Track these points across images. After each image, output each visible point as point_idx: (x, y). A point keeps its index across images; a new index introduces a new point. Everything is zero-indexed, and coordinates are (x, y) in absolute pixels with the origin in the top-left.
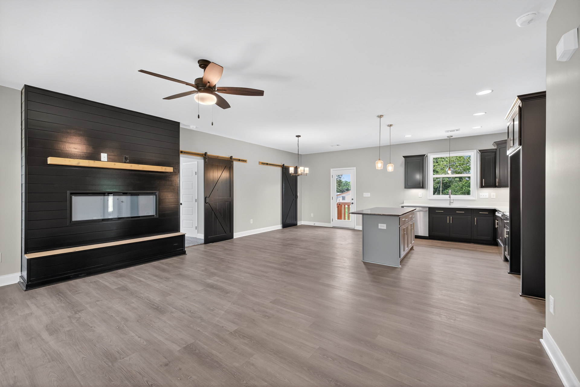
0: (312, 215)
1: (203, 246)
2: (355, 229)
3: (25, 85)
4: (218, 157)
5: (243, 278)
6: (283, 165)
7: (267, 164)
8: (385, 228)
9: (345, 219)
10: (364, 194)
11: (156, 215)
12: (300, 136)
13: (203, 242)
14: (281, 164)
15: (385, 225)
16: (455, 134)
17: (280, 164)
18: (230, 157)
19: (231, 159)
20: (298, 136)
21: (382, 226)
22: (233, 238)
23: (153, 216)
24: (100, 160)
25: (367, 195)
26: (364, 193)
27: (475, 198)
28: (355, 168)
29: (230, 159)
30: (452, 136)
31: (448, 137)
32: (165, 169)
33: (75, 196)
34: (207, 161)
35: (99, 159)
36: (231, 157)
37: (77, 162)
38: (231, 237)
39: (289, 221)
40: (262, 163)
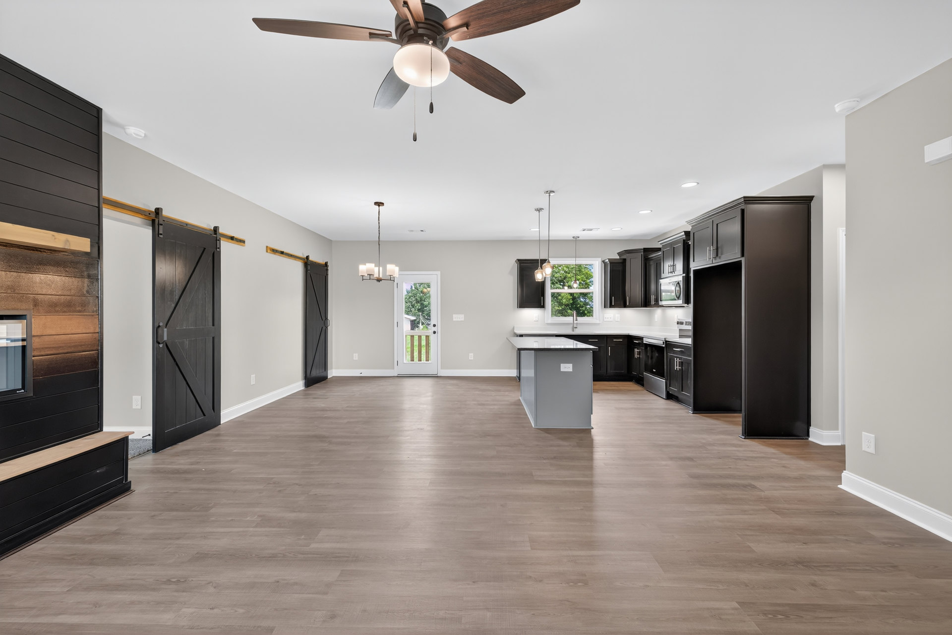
0: (356, 357)
1: (151, 457)
2: (438, 375)
6: (307, 257)
7: (282, 253)
8: (571, 370)
9: (420, 360)
10: (454, 317)
11: (23, 388)
12: (382, 204)
13: (150, 445)
14: (303, 254)
15: (571, 365)
16: (584, 235)
17: (300, 255)
18: (213, 228)
19: (215, 234)
20: (379, 204)
21: (567, 367)
22: (219, 423)
23: (14, 391)
25: (458, 318)
26: (454, 315)
27: (600, 321)
28: (439, 273)
29: (212, 233)
30: (579, 237)
31: (573, 237)
32: (66, 241)
34: (161, 231)
36: (216, 229)
38: (216, 422)
39: (315, 373)
40: (274, 251)
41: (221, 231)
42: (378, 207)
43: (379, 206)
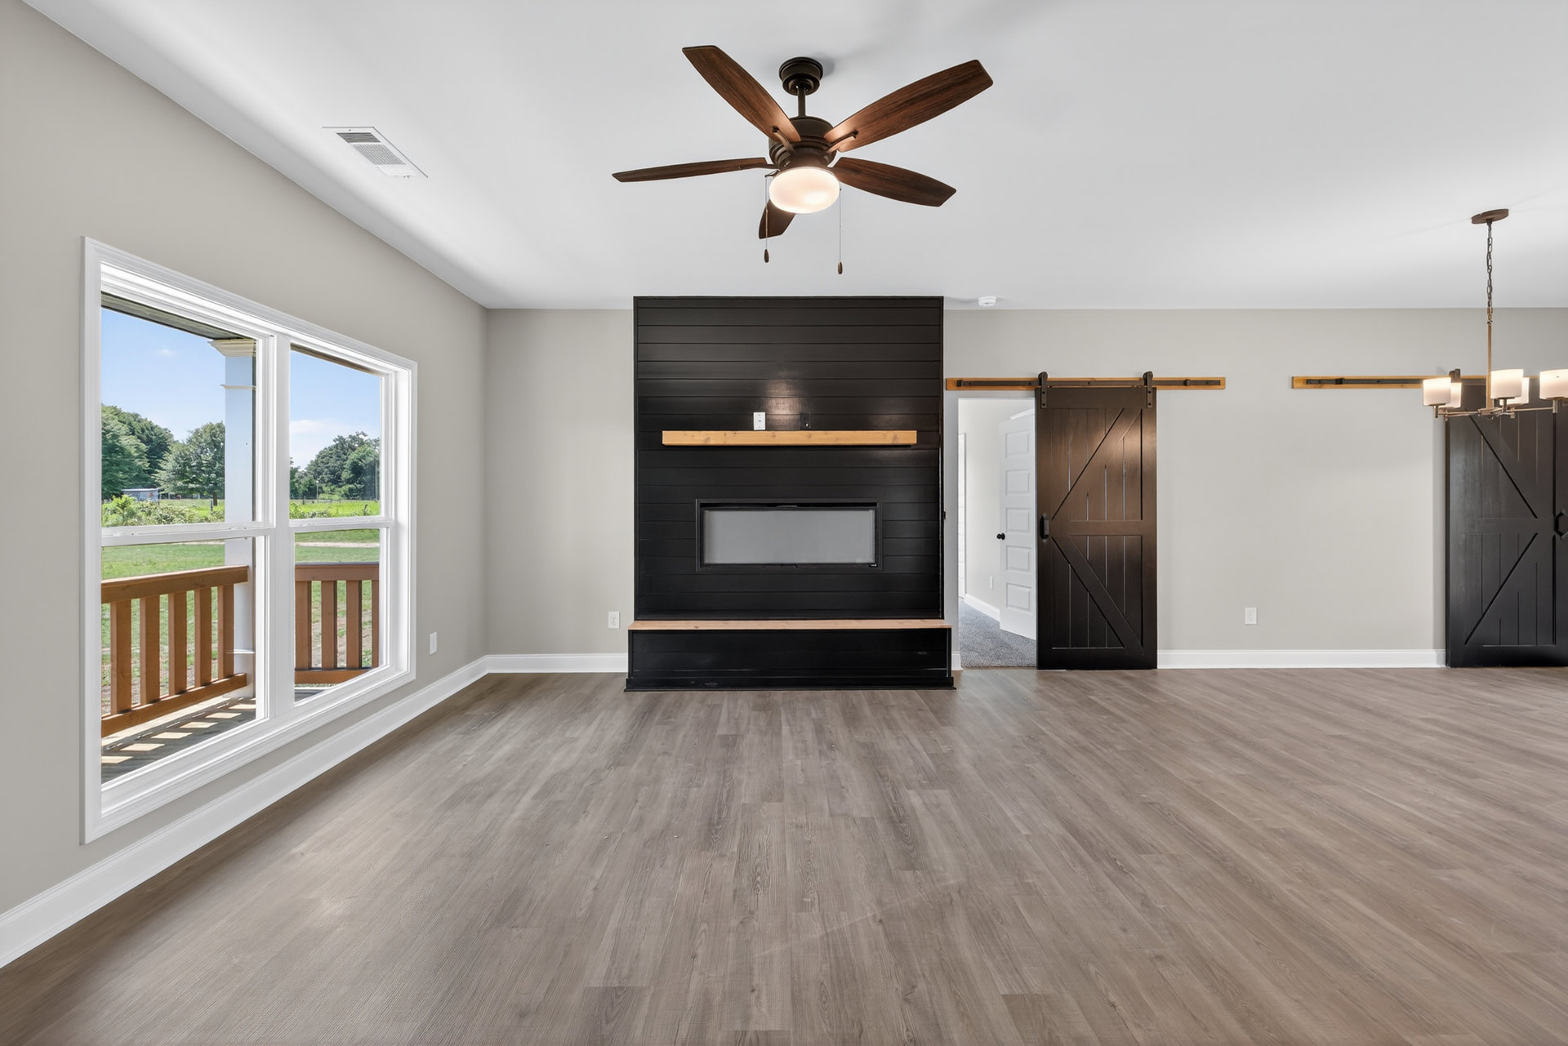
1: (1029, 672)
3: (634, 297)
4: (1089, 383)
5: (1025, 832)
7: (1340, 382)
11: (876, 563)
18: (1142, 376)
19: (1145, 383)
22: (1155, 667)
23: (869, 565)
24: (753, 430)
32: (895, 438)
33: (709, 510)
34: (1044, 401)
35: (748, 426)
36: (1148, 376)
37: (703, 438)
38: (1148, 661)
40: (1310, 382)
41: (1156, 376)
42: (1485, 225)
43: (1489, 222)
